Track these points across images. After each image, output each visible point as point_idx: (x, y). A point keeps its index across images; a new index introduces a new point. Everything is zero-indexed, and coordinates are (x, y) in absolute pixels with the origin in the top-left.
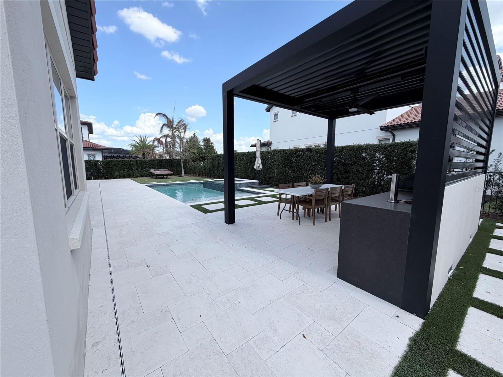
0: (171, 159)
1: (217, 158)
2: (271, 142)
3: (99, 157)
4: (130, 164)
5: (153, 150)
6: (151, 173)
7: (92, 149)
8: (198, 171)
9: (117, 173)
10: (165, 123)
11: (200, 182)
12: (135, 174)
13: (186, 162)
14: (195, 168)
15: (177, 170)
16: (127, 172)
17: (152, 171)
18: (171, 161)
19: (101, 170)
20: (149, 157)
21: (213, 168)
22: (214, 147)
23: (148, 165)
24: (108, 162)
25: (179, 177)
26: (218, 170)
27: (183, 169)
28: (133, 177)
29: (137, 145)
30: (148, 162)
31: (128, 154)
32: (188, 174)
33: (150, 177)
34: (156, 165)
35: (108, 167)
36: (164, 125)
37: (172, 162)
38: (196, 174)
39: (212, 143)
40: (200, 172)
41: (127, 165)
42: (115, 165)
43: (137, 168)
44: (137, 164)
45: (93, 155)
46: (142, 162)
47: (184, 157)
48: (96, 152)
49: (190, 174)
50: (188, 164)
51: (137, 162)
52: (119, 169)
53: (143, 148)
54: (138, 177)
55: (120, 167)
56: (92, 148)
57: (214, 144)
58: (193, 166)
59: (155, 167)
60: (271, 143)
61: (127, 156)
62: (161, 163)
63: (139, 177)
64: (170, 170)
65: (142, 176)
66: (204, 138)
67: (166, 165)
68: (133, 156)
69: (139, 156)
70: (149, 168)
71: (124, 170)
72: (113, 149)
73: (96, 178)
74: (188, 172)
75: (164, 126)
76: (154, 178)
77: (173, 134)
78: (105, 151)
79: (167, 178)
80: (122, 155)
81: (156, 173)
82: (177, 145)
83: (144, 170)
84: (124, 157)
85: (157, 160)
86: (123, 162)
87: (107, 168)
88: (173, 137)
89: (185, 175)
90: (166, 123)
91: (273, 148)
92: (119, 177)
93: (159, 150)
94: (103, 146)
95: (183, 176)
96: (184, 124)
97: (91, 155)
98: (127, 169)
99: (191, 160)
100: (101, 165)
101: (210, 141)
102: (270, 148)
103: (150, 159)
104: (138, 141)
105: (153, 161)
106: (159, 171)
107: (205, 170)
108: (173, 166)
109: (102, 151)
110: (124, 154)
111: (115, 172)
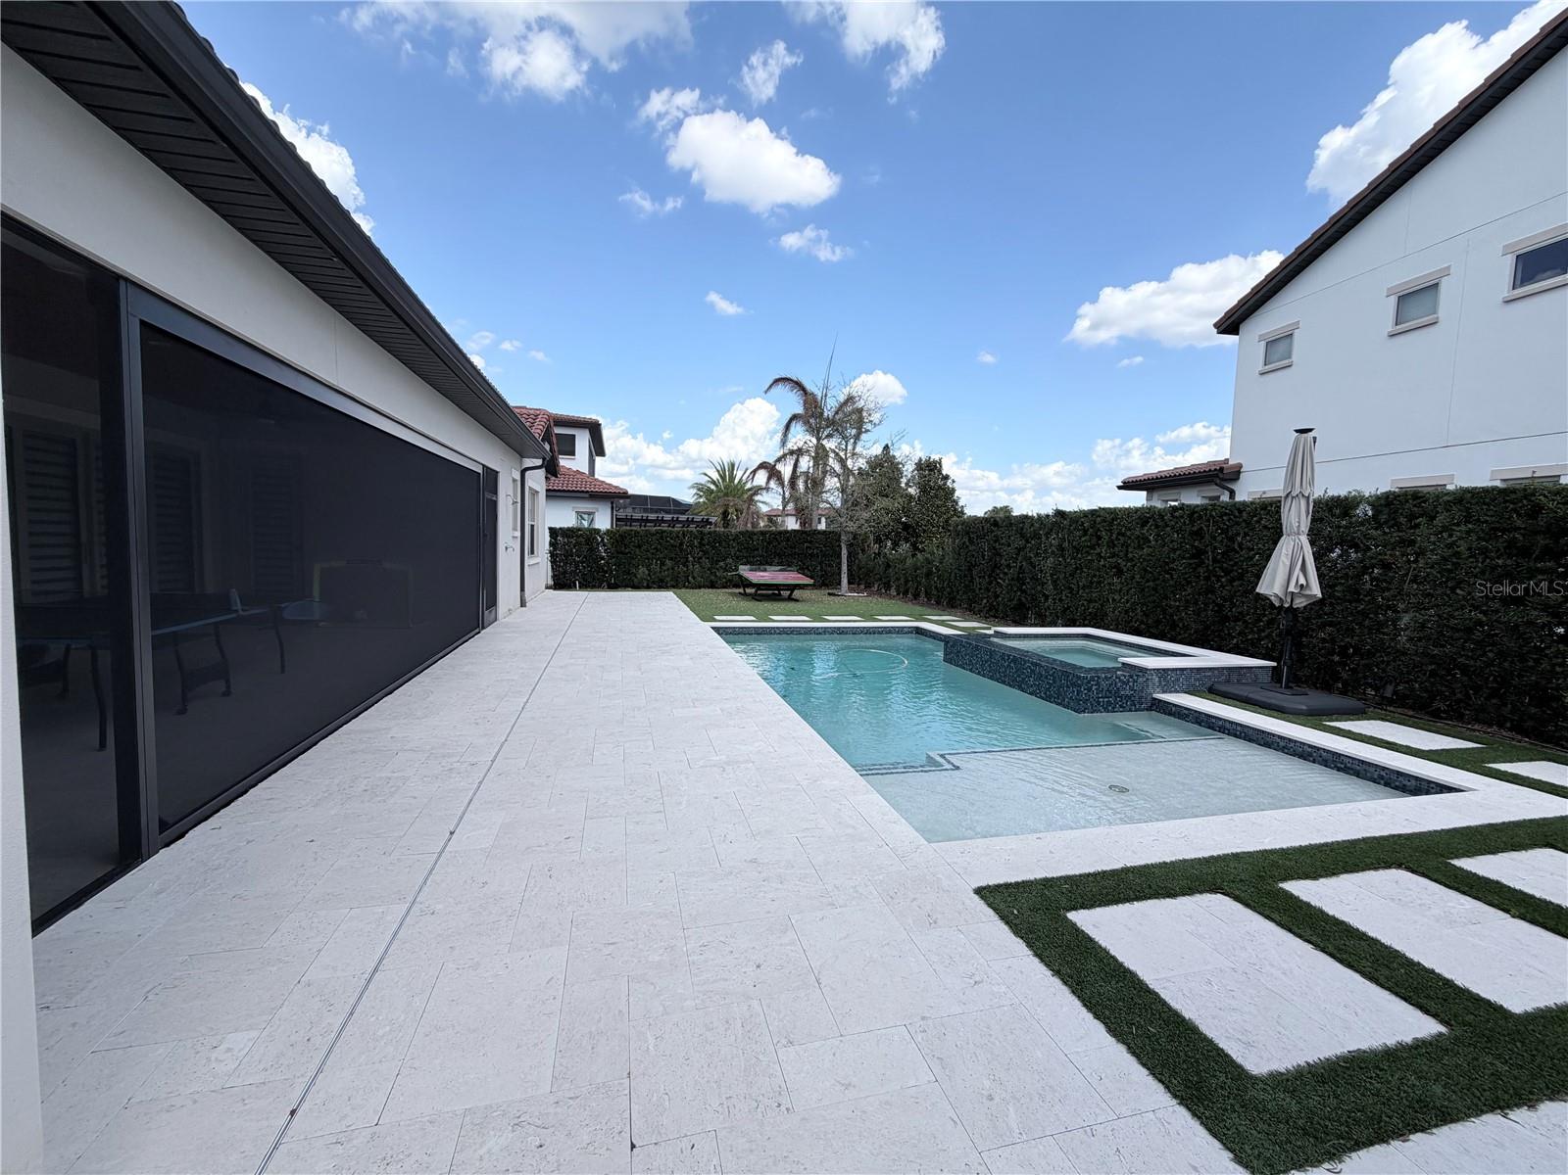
0: (805, 532)
1: (992, 531)
2: (1240, 466)
3: (603, 521)
4: (681, 544)
5: (751, 501)
6: (741, 577)
7: (587, 495)
8: (898, 579)
9: (642, 571)
10: (797, 412)
11: (917, 628)
12: (694, 578)
13: (857, 544)
14: (888, 566)
15: (821, 570)
16: (671, 571)
17: (744, 571)
18: (806, 535)
19: (603, 558)
20: (740, 525)
21: (970, 570)
22: (954, 490)
23: (733, 547)
24: (623, 536)
25: (830, 594)
26: (990, 583)
27: (844, 568)
28: (687, 588)
29: (713, 487)
30: (733, 540)
31: (683, 512)
32: (859, 585)
33: (737, 591)
34: (757, 549)
35: (622, 553)
36: (794, 417)
37: (811, 542)
38: (888, 586)
39: (947, 477)
40: (907, 581)
41: (672, 546)
42: (639, 547)
43: (701, 558)
44: (701, 544)
45: (589, 514)
46: (717, 538)
47: (852, 527)
48: (596, 506)
49: (868, 586)
50: (863, 550)
51: (702, 539)
52: (648, 559)
53: (726, 495)
54: (700, 588)
55: (653, 554)
56: (587, 492)
57: (954, 481)
58: (881, 560)
59: (753, 557)
60: (1239, 472)
61: (683, 518)
62: (773, 546)
63: (704, 587)
64: (801, 570)
65: (712, 586)
66: (920, 460)
67: (788, 551)
68: (698, 518)
69: (713, 520)
70: (737, 558)
71: (662, 564)
72: (652, 498)
73: (587, 585)
74: (860, 579)
75: (793, 424)
76: (750, 595)
77: (820, 447)
78: (621, 501)
79: (790, 599)
80: (668, 517)
81: (755, 581)
82: (832, 483)
83: (722, 564)
84: (673, 522)
85: (763, 533)
86: (662, 538)
87: (618, 553)
88: (820, 455)
89: (851, 590)
90: (799, 410)
91: (1250, 493)
92: (648, 585)
93: (771, 501)
94: (616, 487)
95: (843, 592)
96: (860, 411)
97: (585, 513)
98: (671, 559)
99: (872, 537)
100: (604, 545)
101: (940, 471)
102: (1232, 493)
103: (741, 528)
104: (715, 476)
105: (750, 535)
106: (765, 570)
107: (929, 574)
108: (812, 555)
109: (612, 503)
110: (675, 512)
111: (637, 567)
